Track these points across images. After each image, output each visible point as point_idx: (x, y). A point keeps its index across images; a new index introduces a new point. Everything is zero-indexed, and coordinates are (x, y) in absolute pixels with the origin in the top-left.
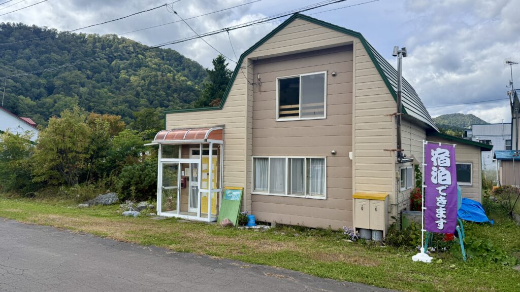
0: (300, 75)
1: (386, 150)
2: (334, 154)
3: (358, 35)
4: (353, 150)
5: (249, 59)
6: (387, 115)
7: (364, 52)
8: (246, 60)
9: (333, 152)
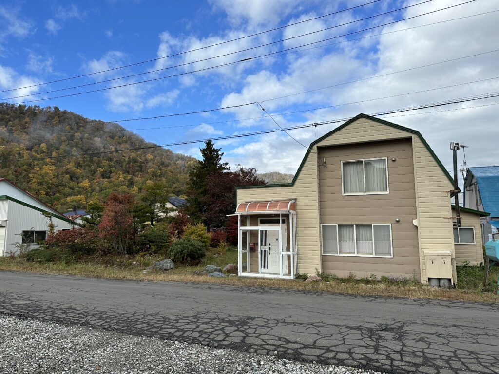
0: (364, 160)
1: (445, 218)
2: (398, 221)
3: (416, 133)
4: (418, 217)
5: (317, 146)
6: (444, 192)
7: (421, 144)
8: (315, 147)
9: (397, 219)
